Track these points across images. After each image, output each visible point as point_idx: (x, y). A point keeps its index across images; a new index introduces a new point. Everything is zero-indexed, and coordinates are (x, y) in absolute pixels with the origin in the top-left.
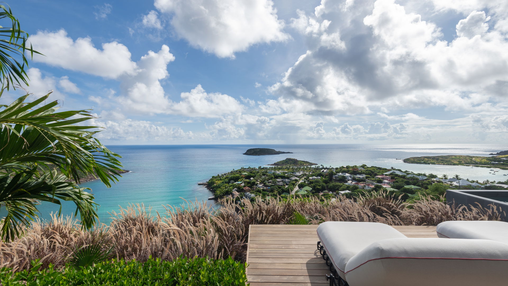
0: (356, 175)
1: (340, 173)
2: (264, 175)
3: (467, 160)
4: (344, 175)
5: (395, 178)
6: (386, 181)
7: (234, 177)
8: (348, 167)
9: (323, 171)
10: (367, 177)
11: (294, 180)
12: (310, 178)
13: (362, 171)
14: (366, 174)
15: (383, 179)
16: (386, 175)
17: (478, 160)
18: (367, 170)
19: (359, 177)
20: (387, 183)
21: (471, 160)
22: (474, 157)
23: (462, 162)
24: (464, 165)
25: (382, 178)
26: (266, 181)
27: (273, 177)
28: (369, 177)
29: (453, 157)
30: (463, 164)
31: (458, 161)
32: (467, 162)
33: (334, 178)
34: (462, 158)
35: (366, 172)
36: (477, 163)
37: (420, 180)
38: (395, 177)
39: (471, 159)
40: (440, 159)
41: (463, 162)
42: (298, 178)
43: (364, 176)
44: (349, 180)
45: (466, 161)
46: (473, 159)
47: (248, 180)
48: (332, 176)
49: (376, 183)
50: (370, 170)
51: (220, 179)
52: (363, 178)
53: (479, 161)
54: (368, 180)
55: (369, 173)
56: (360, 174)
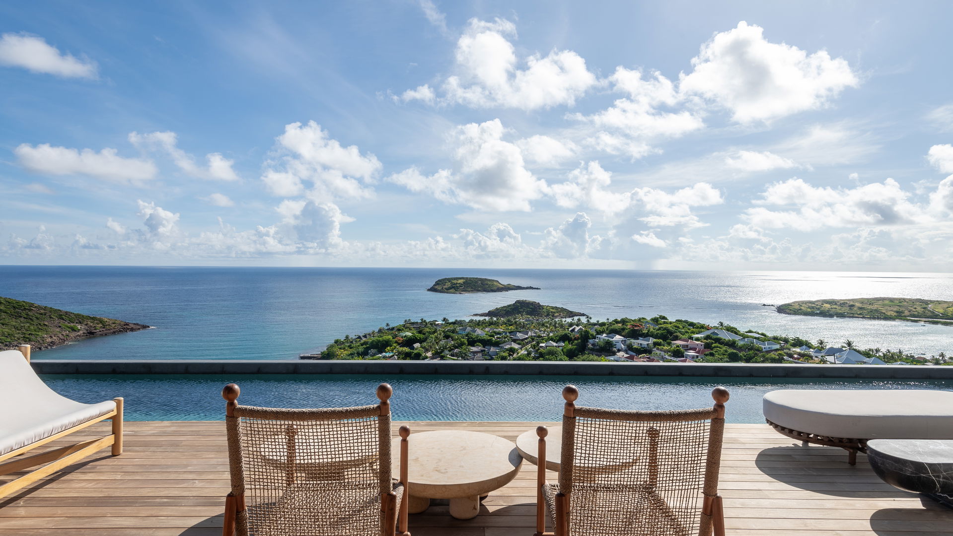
0: (638, 339)
1: (604, 335)
2: (447, 337)
3: (915, 308)
4: (611, 340)
5: (713, 345)
6: (692, 353)
7: (379, 341)
8: (624, 321)
9: (573, 330)
10: (655, 344)
11: (507, 350)
12: (541, 345)
13: (649, 331)
14: (656, 337)
15: (687, 348)
16: (697, 339)
17: (939, 310)
18: (659, 329)
19: (641, 344)
20: (693, 357)
21: (924, 308)
22: (931, 302)
23: (904, 313)
24: (908, 320)
25: (684, 346)
26: (447, 352)
27: (466, 342)
28: (659, 344)
29: (887, 302)
30: (905, 316)
31: (895, 309)
32: (916, 313)
33: (590, 346)
34: (905, 303)
35: (658, 333)
36: (936, 316)
37: (764, 350)
38: (712, 343)
39: (925, 306)
40: (858, 305)
41: (907, 313)
42: (519, 344)
43: (652, 340)
44: (619, 351)
45: (915, 310)
46: (930, 306)
47: (407, 349)
48: (587, 342)
49: (670, 356)
50: (665, 329)
51: (349, 346)
52: (648, 344)
53: (942, 311)
54: (658, 349)
55: (662, 333)
56: (646, 336)
